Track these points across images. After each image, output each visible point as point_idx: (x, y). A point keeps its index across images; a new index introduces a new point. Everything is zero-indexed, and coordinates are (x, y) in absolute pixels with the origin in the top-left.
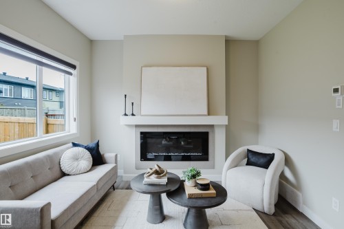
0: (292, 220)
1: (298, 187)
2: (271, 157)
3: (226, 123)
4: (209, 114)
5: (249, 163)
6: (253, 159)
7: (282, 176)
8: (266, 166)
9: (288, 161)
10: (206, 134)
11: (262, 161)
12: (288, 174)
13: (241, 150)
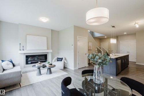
0: (66, 69)
1: (67, 64)
2: (62, 59)
3: (52, 51)
4: (47, 49)
5: (58, 61)
6: (58, 60)
7: (64, 62)
8: (61, 61)
9: (65, 59)
10: (46, 55)
11: (61, 60)
12: (66, 62)
13: (56, 58)
